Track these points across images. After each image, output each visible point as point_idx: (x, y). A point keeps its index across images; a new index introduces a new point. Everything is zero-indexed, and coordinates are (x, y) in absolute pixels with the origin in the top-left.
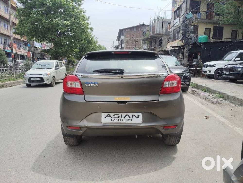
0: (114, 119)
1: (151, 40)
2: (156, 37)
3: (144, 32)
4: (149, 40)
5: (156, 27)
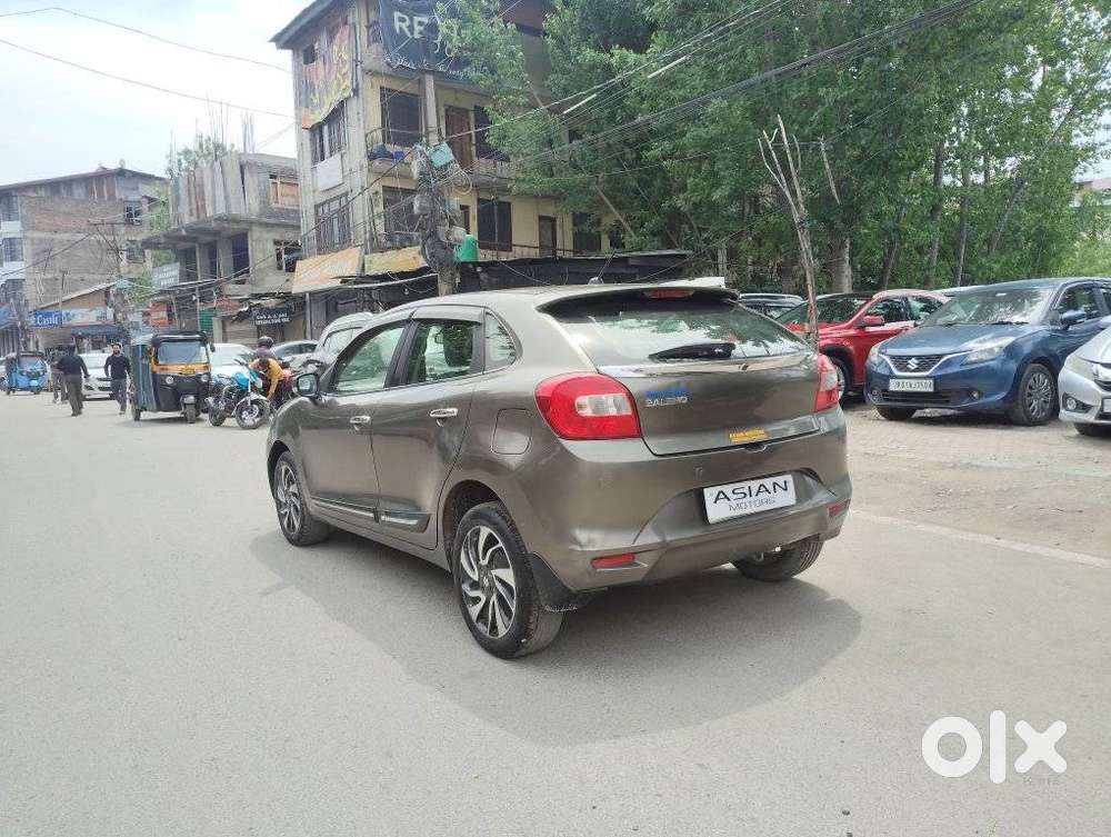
0: (733, 503)
1: (188, 245)
2: (217, 233)
3: (129, 205)
4: (174, 245)
5: (208, 189)
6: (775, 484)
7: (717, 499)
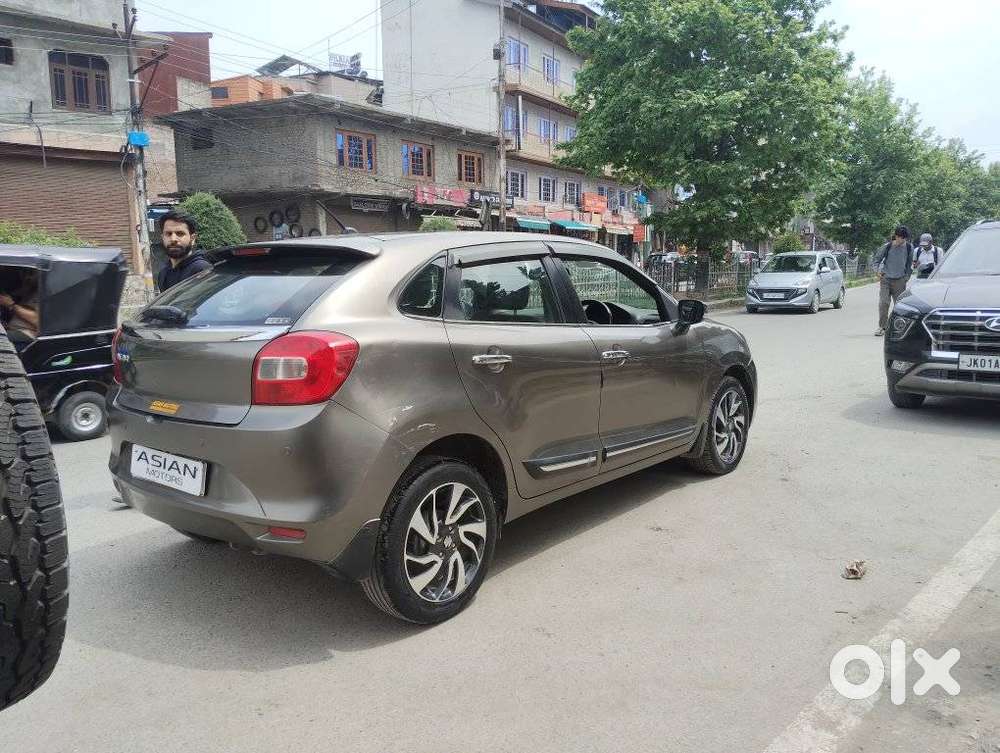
0: (151, 468)
6: (186, 466)
7: (140, 458)
